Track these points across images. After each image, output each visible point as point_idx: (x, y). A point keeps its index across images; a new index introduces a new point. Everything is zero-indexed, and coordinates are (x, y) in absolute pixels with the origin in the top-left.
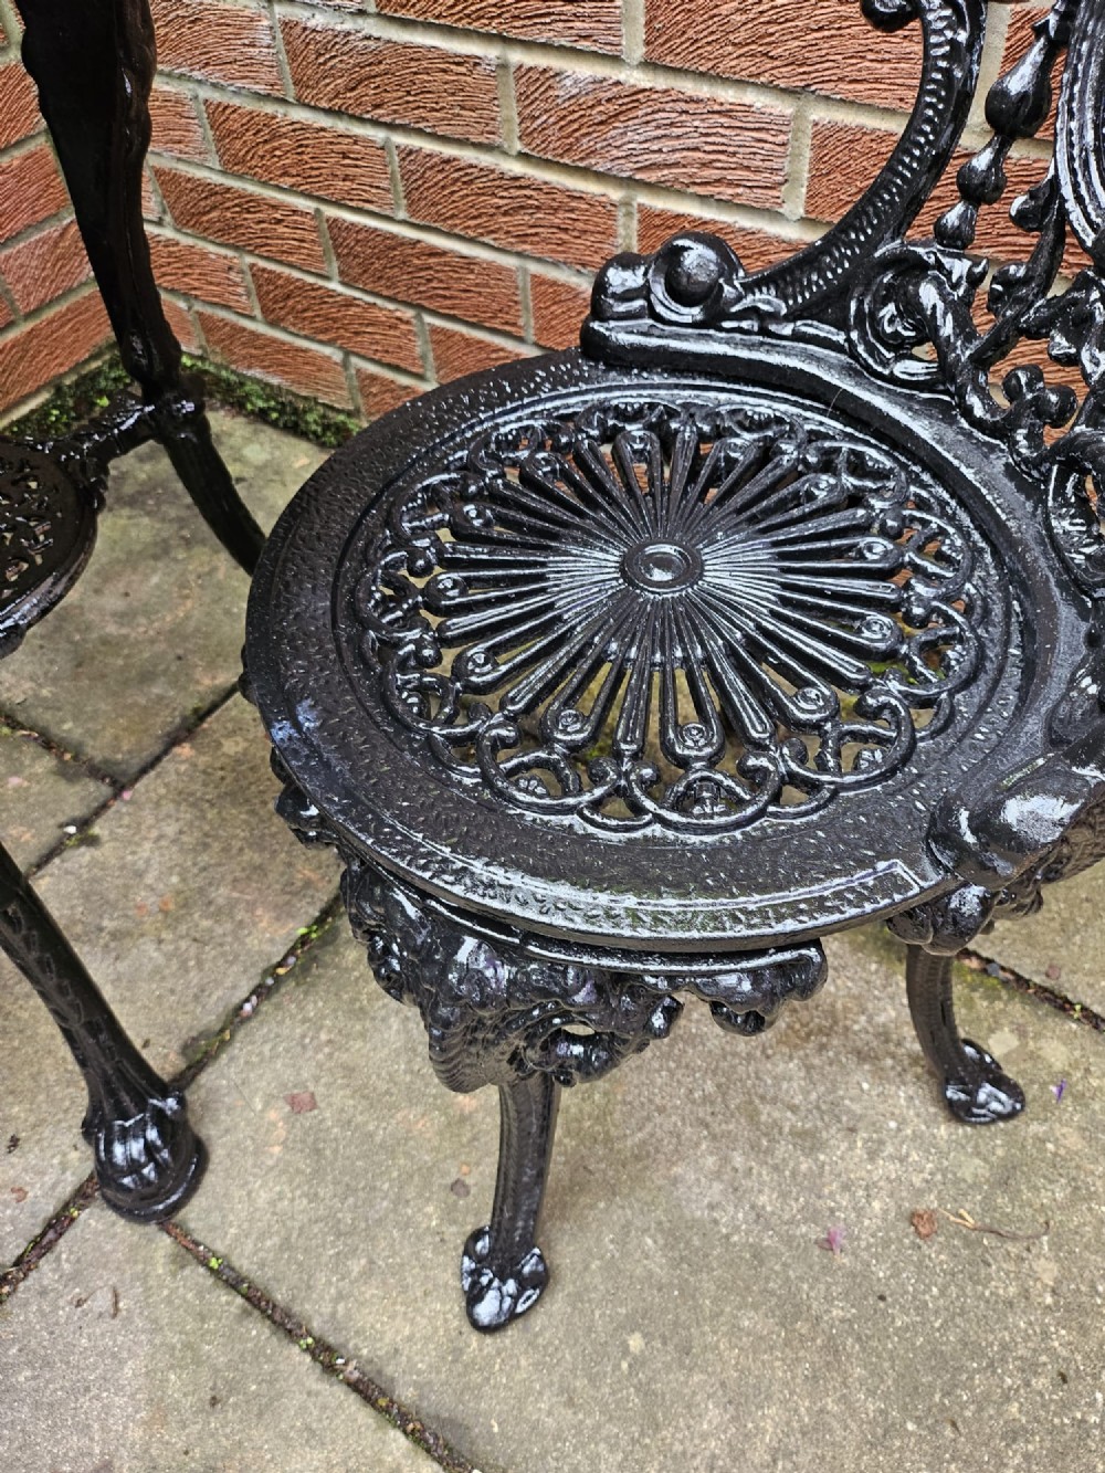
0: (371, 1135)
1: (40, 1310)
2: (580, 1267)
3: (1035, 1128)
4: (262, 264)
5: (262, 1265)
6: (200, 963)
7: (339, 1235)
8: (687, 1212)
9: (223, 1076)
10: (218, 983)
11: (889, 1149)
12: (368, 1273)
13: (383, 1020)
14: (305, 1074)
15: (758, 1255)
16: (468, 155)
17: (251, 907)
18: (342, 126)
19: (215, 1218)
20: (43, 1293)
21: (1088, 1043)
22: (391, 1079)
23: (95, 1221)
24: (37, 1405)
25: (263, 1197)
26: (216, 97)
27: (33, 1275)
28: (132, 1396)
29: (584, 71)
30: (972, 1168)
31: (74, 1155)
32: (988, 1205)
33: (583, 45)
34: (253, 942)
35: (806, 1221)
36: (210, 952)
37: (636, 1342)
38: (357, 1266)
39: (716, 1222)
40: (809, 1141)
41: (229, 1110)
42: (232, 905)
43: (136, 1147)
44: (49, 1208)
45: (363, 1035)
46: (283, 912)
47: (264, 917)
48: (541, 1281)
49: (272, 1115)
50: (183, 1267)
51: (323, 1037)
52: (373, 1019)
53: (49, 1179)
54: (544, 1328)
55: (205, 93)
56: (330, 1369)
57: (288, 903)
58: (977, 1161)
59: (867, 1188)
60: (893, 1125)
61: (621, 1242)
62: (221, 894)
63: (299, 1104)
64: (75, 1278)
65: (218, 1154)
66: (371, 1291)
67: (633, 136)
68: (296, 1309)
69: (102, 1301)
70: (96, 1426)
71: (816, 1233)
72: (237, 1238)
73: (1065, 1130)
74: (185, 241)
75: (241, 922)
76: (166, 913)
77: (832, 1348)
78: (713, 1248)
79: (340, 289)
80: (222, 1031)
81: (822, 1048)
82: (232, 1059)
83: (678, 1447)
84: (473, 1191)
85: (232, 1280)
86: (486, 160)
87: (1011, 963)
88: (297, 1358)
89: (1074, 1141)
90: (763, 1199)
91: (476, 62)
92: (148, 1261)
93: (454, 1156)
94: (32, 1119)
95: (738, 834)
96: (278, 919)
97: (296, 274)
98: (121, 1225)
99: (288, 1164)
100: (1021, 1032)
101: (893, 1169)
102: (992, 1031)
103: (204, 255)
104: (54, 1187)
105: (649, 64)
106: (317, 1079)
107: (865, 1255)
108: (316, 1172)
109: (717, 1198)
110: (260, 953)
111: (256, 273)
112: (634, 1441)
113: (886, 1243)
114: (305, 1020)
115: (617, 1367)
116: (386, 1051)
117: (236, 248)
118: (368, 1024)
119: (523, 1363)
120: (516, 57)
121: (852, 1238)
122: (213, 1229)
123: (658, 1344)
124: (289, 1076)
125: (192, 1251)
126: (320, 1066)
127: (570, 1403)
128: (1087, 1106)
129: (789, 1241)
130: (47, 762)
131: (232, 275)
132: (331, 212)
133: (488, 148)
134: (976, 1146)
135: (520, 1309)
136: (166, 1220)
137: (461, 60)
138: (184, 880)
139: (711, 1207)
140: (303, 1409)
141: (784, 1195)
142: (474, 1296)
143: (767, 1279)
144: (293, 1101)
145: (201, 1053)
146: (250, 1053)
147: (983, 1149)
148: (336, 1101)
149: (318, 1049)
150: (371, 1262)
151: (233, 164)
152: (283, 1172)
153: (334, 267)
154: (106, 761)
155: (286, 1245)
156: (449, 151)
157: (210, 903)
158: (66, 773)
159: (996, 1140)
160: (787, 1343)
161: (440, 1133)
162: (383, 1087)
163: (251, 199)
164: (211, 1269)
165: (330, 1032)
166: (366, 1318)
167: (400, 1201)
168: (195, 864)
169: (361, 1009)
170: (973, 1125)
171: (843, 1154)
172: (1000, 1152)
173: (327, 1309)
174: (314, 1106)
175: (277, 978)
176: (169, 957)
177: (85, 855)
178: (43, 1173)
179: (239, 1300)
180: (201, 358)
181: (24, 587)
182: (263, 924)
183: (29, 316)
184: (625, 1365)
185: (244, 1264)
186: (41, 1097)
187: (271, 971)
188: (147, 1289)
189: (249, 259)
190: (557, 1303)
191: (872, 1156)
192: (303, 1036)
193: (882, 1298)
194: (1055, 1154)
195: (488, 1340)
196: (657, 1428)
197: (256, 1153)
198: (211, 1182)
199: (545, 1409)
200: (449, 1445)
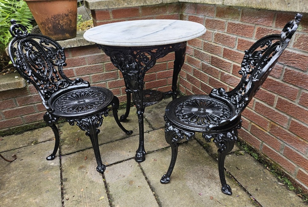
0: (160, 165)
2: (173, 183)
3: (232, 197)
4: (194, 85)
5: (145, 169)
7: (153, 170)
8: (187, 185)
9: (149, 155)
10: (153, 148)
11: (213, 191)
12: (153, 174)
13: (167, 158)
15: (191, 191)
16: (215, 79)
17: (160, 144)
18: (205, 73)
19: (143, 164)
20: (126, 163)
21: (245, 195)
23: (133, 160)
24: (121, 170)
25: (148, 165)
26: (195, 68)
27: (126, 161)
28: (129, 173)
29: (227, 73)
31: (134, 155)
32: (220, 200)
33: (227, 71)
35: (199, 191)
36: (154, 146)
37: (174, 191)
39: (189, 187)
40: (204, 186)
41: (149, 158)
42: (158, 143)
44: (130, 157)
46: (163, 145)
47: (161, 145)
49: (152, 160)
50: (138, 166)
51: (161, 156)
54: (167, 186)
55: (194, 67)
56: (146, 179)
58: (222, 196)
59: (207, 192)
60: (215, 189)
61: (178, 183)
64: (129, 163)
65: (146, 160)
66: (153, 176)
67: (230, 80)
68: (146, 174)
69: (131, 166)
70: (125, 173)
71: (199, 193)
72: (144, 167)
73: (235, 199)
74: (187, 81)
75: (158, 145)
76: (152, 141)
77: (194, 201)
78: (187, 188)
79: (200, 90)
80: (152, 152)
81: (212, 180)
82: (151, 154)
85: (142, 169)
86: (217, 80)
87: (241, 184)
88: (144, 177)
89: (236, 201)
90: (195, 188)
91: (218, 70)
92: (136, 165)
94: (132, 150)
97: (197, 87)
98: (135, 161)
100: (237, 190)
101: (212, 193)
102: (233, 188)
103: (189, 83)
105: (232, 74)
107: (203, 197)
108: (153, 165)
109: (191, 185)
110: (159, 147)
111: (193, 86)
113: (206, 197)
114: (160, 154)
116: (165, 160)
117: (192, 83)
118: (165, 157)
119: (163, 187)
120: (221, 71)
121: (203, 195)
123: (177, 192)
124: (156, 158)
125: (140, 166)
126: (159, 158)
127: (166, 192)
128: (240, 199)
129: (196, 192)
130: (149, 125)
131: (191, 86)
132: (202, 81)
133: (217, 79)
136: (139, 162)
137: (217, 70)
138: (155, 139)
139: (189, 185)
141: (198, 189)
143: (191, 193)
144: (155, 160)
145: (149, 153)
146: (153, 155)
147: (224, 196)
148: (158, 161)
151: (194, 75)
152: (151, 164)
153: (200, 87)
154: (154, 127)
155: (148, 169)
156: (214, 78)
157: (156, 142)
158: (150, 127)
159: (226, 196)
161: (167, 168)
162: (164, 162)
163: (195, 78)
164: (140, 168)
166: (151, 177)
167: (160, 171)
168: (157, 138)
170: (224, 193)
171: (207, 189)
173: (148, 175)
175: (159, 150)
176: (150, 144)
177: (148, 134)
178: (131, 155)
179: (141, 171)
180: (184, 94)
181: (155, 101)
183: (168, 85)
184: (172, 192)
185: (143, 169)
186: (134, 150)
188: (135, 167)
189: (193, 85)
190: (169, 185)
191: (210, 190)
193: (202, 201)
194: (232, 201)
195: (161, 184)
196: (172, 197)
197: (149, 162)
198: (144, 162)
199: (163, 191)
200: (153, 189)
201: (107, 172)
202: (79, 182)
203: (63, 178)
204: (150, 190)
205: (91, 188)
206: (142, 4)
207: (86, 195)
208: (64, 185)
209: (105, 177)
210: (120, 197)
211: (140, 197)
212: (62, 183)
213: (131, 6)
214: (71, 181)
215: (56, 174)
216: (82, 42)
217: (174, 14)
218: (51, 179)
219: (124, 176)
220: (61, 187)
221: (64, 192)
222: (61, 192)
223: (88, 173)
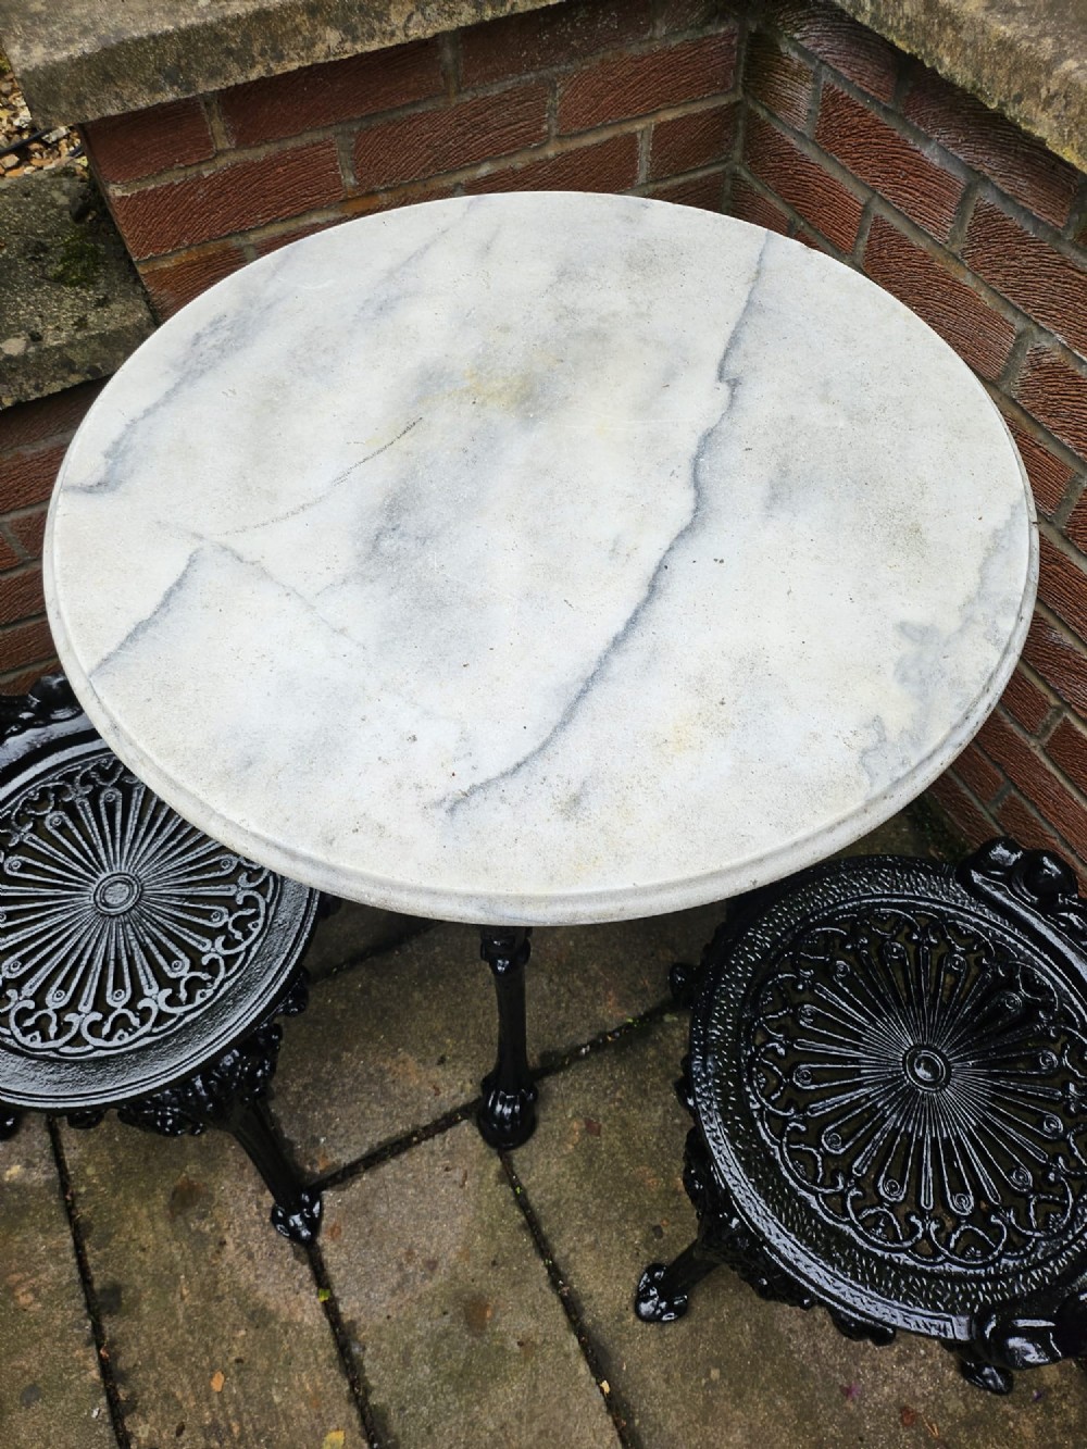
0: (622, 1170)
1: (428, 1161)
2: (704, 1315)
3: (1008, 1408)
5: (541, 1206)
6: (567, 1007)
7: (585, 1216)
8: (776, 1327)
9: (557, 1085)
10: (573, 1027)
11: (912, 1364)
12: (593, 1246)
13: (655, 1104)
14: (600, 1112)
15: (804, 1372)
17: (607, 987)
19: (527, 1165)
20: (432, 1153)
21: (1076, 1381)
22: (645, 1143)
23: (467, 1130)
24: (412, 1211)
25: (554, 1170)
27: (430, 1141)
28: (457, 1235)
30: (955, 1405)
31: (469, 1086)
32: (953, 1431)
34: (600, 1010)
35: (840, 1372)
36: (575, 1004)
37: (715, 1374)
38: (589, 1239)
39: (790, 1340)
41: (554, 1108)
42: (597, 979)
43: (508, 1111)
44: (448, 1108)
45: (640, 1107)
46: (624, 1002)
47: (612, 999)
48: (682, 1312)
49: (575, 1125)
50: (502, 1182)
51: (618, 1095)
52: (649, 1100)
53: (454, 1091)
54: (670, 1335)
56: (554, 1284)
57: (628, 996)
58: (961, 1403)
59: (886, 1377)
60: (922, 1352)
61: (732, 1316)
62: (594, 968)
63: (591, 1128)
64: (449, 1154)
65: (540, 1130)
66: (590, 1257)
68: (550, 1241)
69: (457, 1175)
70: (436, 1239)
71: (842, 1381)
72: (534, 1184)
73: (1026, 1420)
75: (599, 994)
76: (560, 963)
78: (781, 1352)
80: (565, 1057)
82: (565, 1078)
83: (711, 1439)
84: (665, 1237)
85: (522, 1202)
88: (540, 1267)
89: (1028, 1431)
90: (822, 1345)
92: (486, 1167)
93: (662, 1212)
94: (454, 1051)
95: (887, 1255)
96: (619, 1004)
98: (480, 1141)
99: (574, 1159)
104: (454, 1097)
106: (605, 1119)
107: (865, 1411)
108: (585, 1173)
109: (796, 1328)
110: (603, 1020)
112: (691, 1421)
113: (880, 1413)
114: (612, 1078)
115: (699, 1379)
116: (648, 1125)
118: (645, 1102)
119: (652, 1345)
121: (862, 1398)
122: (523, 1170)
123: (726, 1382)
124: (591, 1106)
125: (508, 1175)
126: (610, 1111)
127: (667, 1381)
128: (1050, 1416)
129: (826, 1376)
134: (966, 1395)
135: (665, 1318)
136: (503, 1151)
138: (576, 946)
139: (791, 1330)
140: (533, 1295)
141: (835, 1350)
142: (642, 1296)
143: (802, 1388)
144: (589, 1123)
145: (549, 1064)
146: (576, 1080)
147: (969, 1399)
148: (611, 1138)
149: (613, 1101)
150: (596, 1241)
152: (570, 1161)
155: (557, 1203)
157: (586, 971)
159: (980, 1400)
160: (795, 1428)
161: (660, 1192)
162: (639, 1145)
164: (515, 1192)
165: (622, 1093)
166: (582, 1270)
167: (623, 1217)
168: (586, 939)
169: (645, 1090)
170: (970, 1382)
172: (978, 1408)
173: (565, 1252)
174: (599, 1134)
175: (606, 1040)
176: (553, 993)
178: (451, 1086)
179: (523, 1218)
182: (610, 1003)
184: (704, 1381)
185: (534, 1198)
186: (463, 1042)
187: (603, 1035)
188: (481, 1183)
190: (683, 1328)
191: (900, 1362)
192: (607, 1088)
193: (861, 1439)
194: (1011, 1430)
195: (640, 1322)
196: (706, 1423)
197: (559, 1142)
198: (532, 1142)
199: (653, 1375)
200: (598, 1360)
201: (335, 1232)
202: (188, 1318)
203: (97, 1286)
204: (583, 1369)
205: (262, 1363)
206: (467, 16)
207: (245, 1417)
208: (113, 1343)
209: (331, 1271)
210: (429, 1430)
211: (536, 1426)
212: (97, 1329)
213: (374, 46)
214: (146, 1308)
215: (54, 1253)
216: (20, 379)
217: (710, 30)
218: (31, 1297)
219: (432, 1265)
220: (100, 1356)
221: (123, 1394)
222: (103, 1400)
223: (230, 1247)
